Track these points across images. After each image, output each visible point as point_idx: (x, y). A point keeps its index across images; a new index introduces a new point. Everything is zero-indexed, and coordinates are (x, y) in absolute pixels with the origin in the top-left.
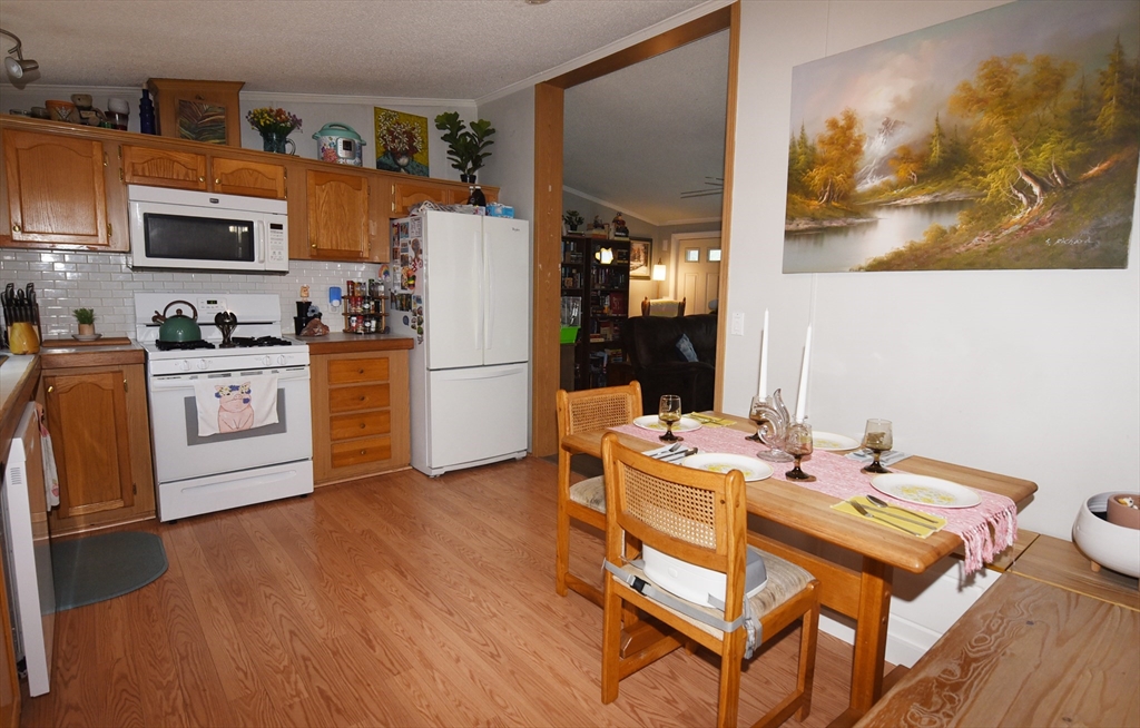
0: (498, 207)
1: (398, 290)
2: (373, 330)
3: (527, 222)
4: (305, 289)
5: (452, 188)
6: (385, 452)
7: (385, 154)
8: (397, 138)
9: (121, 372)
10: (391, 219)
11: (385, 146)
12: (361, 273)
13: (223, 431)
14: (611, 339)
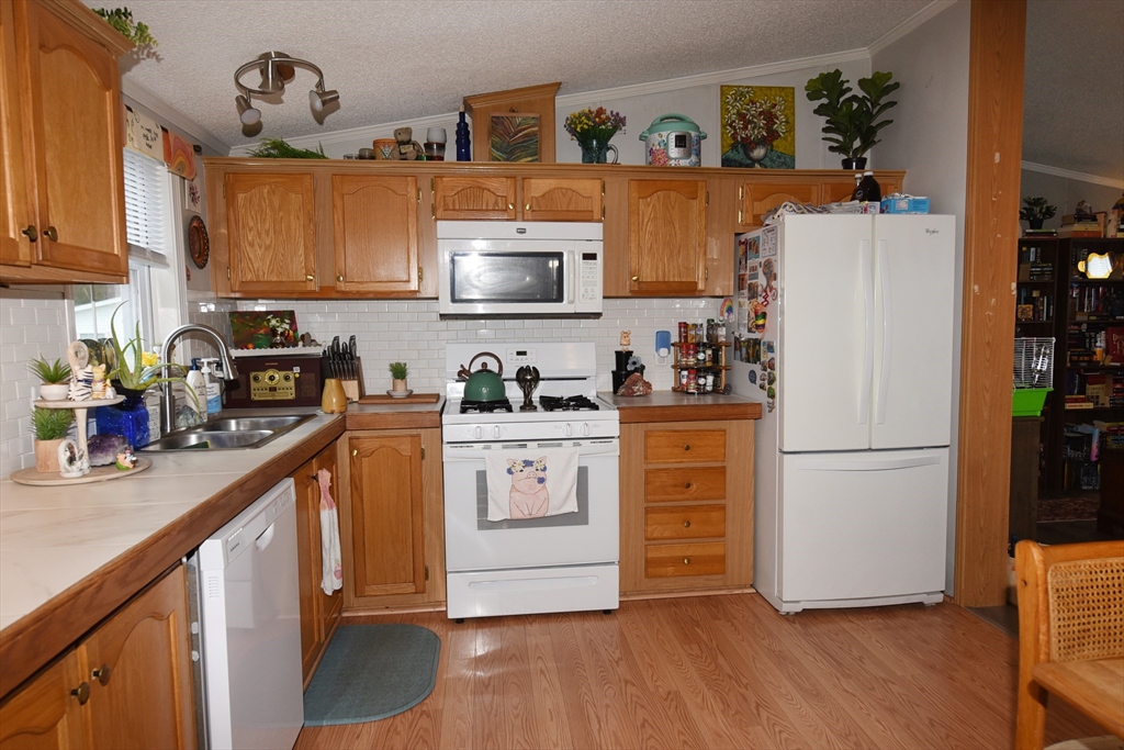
0: (901, 200)
1: (745, 335)
3: (953, 217)
4: (626, 335)
5: (828, 180)
6: (717, 564)
7: (734, 147)
8: (750, 122)
9: (419, 436)
10: (737, 235)
11: (734, 137)
12: (698, 311)
13: (514, 517)
14: (1108, 405)
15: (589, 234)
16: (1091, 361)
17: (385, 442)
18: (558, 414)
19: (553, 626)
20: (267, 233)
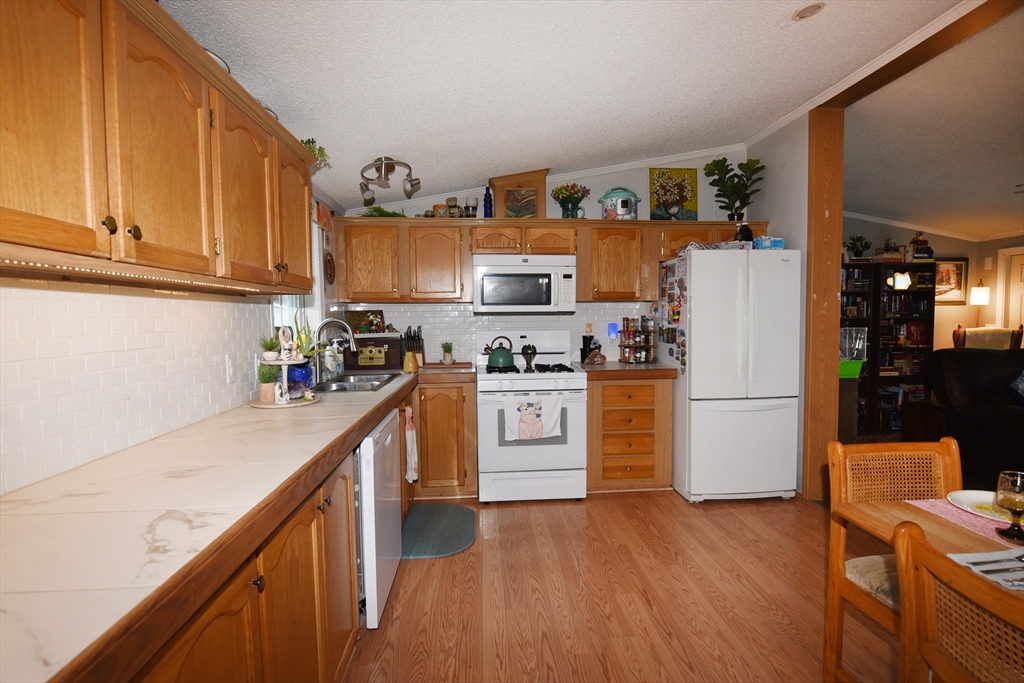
0: (766, 240)
1: (666, 325)
2: (643, 360)
3: (799, 252)
4: (589, 326)
5: (719, 227)
6: (648, 471)
7: (658, 207)
8: (669, 191)
9: (462, 388)
10: (661, 262)
11: (658, 200)
12: (635, 310)
13: (522, 438)
14: (909, 374)
15: (568, 263)
16: (896, 344)
17: (441, 391)
18: (548, 374)
19: (545, 507)
20: (370, 262)
